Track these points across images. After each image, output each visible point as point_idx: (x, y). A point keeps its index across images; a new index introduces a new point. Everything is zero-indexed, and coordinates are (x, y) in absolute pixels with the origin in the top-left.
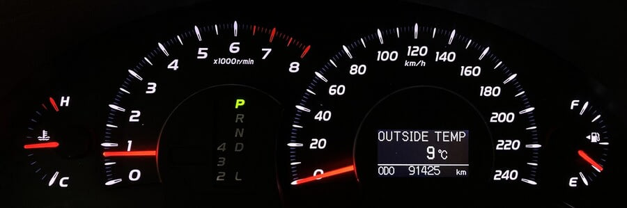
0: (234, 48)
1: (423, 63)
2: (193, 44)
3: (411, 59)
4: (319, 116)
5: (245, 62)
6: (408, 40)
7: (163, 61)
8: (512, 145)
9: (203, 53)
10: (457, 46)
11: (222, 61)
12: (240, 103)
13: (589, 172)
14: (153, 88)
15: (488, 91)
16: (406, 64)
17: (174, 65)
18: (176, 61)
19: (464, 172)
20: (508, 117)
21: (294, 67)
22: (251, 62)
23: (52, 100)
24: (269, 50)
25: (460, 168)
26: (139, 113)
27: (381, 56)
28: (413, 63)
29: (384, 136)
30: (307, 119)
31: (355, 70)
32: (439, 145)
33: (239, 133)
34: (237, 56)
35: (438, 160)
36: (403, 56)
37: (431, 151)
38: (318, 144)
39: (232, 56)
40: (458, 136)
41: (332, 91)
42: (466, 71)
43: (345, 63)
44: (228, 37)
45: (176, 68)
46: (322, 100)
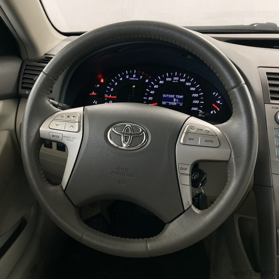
0: (134, 76)
1: (177, 81)
2: (126, 75)
3: (174, 80)
4: (151, 92)
5: (136, 79)
6: (174, 76)
7: (119, 78)
8: (197, 102)
9: (127, 77)
10: (186, 78)
11: (131, 79)
12: (134, 86)
13: (216, 110)
14: (116, 84)
15: (192, 89)
16: (173, 81)
17: (121, 79)
18: (122, 78)
19: (182, 105)
20: (196, 95)
21: (147, 81)
22: (138, 79)
23: (96, 85)
24: (142, 77)
25: (181, 104)
26: (113, 89)
27: (167, 79)
28: (175, 81)
29: (164, 96)
30: (149, 93)
31: (161, 82)
32: (177, 98)
33: (133, 93)
34: (135, 78)
35: (176, 102)
36: (172, 80)
37: (175, 100)
38: (150, 98)
39: (134, 78)
40: (181, 97)
41: (155, 87)
42: (187, 84)
43: (159, 80)
44: (133, 73)
45: (121, 80)
46: (152, 89)
